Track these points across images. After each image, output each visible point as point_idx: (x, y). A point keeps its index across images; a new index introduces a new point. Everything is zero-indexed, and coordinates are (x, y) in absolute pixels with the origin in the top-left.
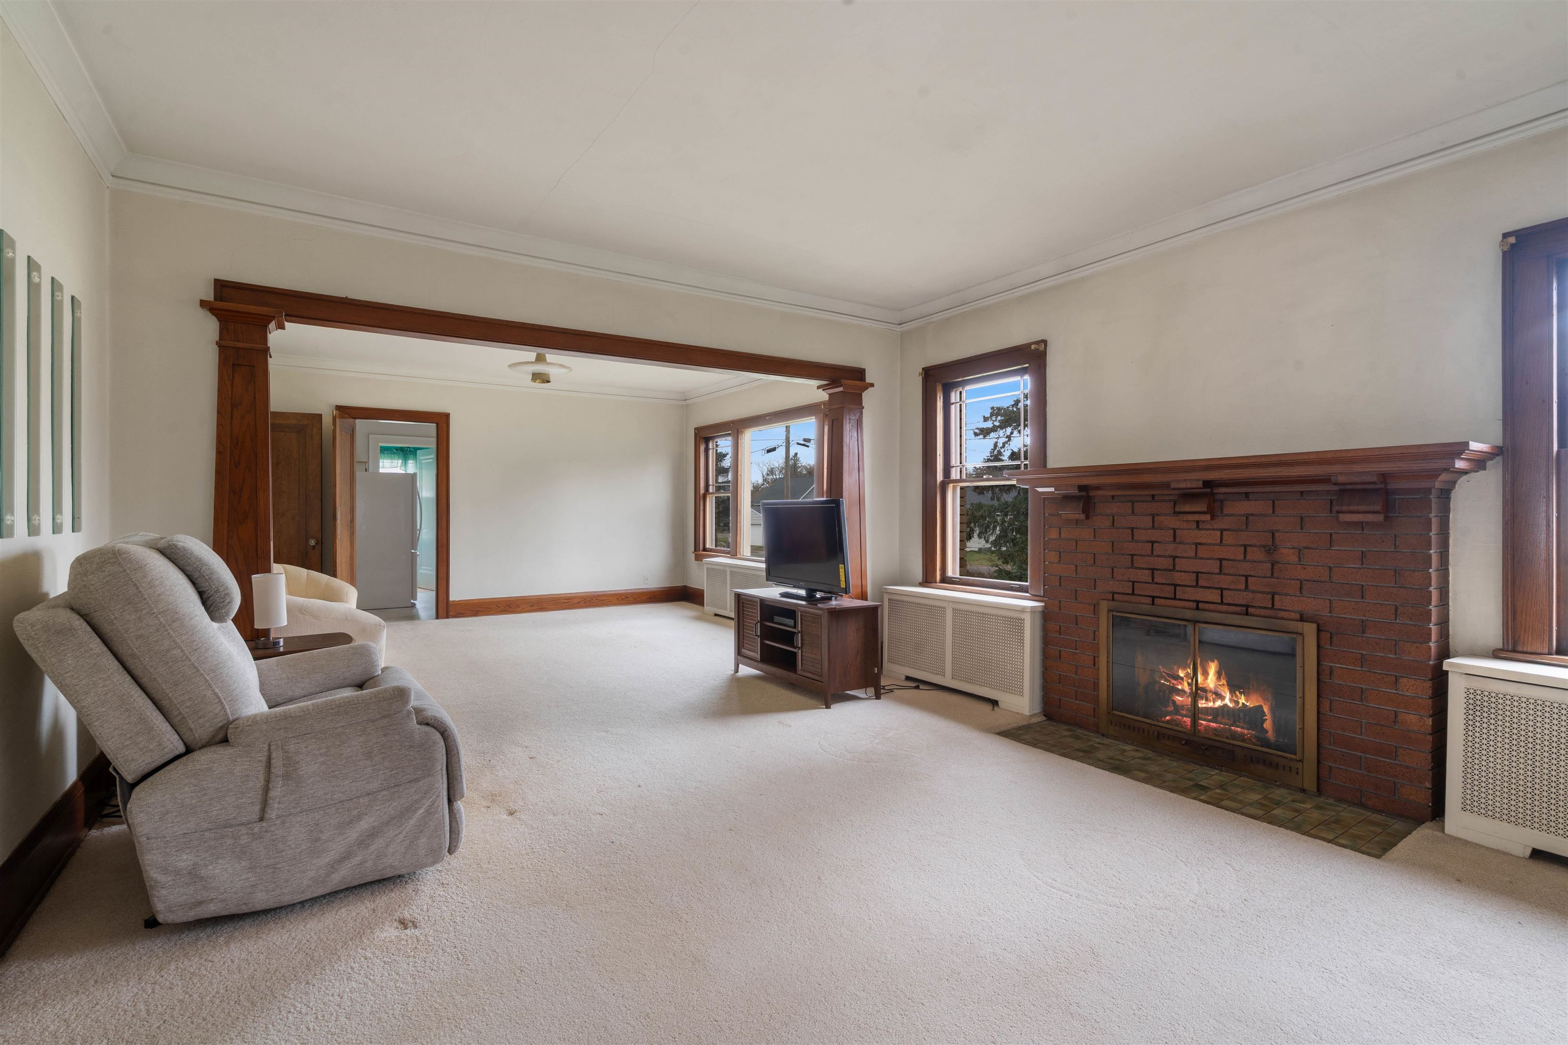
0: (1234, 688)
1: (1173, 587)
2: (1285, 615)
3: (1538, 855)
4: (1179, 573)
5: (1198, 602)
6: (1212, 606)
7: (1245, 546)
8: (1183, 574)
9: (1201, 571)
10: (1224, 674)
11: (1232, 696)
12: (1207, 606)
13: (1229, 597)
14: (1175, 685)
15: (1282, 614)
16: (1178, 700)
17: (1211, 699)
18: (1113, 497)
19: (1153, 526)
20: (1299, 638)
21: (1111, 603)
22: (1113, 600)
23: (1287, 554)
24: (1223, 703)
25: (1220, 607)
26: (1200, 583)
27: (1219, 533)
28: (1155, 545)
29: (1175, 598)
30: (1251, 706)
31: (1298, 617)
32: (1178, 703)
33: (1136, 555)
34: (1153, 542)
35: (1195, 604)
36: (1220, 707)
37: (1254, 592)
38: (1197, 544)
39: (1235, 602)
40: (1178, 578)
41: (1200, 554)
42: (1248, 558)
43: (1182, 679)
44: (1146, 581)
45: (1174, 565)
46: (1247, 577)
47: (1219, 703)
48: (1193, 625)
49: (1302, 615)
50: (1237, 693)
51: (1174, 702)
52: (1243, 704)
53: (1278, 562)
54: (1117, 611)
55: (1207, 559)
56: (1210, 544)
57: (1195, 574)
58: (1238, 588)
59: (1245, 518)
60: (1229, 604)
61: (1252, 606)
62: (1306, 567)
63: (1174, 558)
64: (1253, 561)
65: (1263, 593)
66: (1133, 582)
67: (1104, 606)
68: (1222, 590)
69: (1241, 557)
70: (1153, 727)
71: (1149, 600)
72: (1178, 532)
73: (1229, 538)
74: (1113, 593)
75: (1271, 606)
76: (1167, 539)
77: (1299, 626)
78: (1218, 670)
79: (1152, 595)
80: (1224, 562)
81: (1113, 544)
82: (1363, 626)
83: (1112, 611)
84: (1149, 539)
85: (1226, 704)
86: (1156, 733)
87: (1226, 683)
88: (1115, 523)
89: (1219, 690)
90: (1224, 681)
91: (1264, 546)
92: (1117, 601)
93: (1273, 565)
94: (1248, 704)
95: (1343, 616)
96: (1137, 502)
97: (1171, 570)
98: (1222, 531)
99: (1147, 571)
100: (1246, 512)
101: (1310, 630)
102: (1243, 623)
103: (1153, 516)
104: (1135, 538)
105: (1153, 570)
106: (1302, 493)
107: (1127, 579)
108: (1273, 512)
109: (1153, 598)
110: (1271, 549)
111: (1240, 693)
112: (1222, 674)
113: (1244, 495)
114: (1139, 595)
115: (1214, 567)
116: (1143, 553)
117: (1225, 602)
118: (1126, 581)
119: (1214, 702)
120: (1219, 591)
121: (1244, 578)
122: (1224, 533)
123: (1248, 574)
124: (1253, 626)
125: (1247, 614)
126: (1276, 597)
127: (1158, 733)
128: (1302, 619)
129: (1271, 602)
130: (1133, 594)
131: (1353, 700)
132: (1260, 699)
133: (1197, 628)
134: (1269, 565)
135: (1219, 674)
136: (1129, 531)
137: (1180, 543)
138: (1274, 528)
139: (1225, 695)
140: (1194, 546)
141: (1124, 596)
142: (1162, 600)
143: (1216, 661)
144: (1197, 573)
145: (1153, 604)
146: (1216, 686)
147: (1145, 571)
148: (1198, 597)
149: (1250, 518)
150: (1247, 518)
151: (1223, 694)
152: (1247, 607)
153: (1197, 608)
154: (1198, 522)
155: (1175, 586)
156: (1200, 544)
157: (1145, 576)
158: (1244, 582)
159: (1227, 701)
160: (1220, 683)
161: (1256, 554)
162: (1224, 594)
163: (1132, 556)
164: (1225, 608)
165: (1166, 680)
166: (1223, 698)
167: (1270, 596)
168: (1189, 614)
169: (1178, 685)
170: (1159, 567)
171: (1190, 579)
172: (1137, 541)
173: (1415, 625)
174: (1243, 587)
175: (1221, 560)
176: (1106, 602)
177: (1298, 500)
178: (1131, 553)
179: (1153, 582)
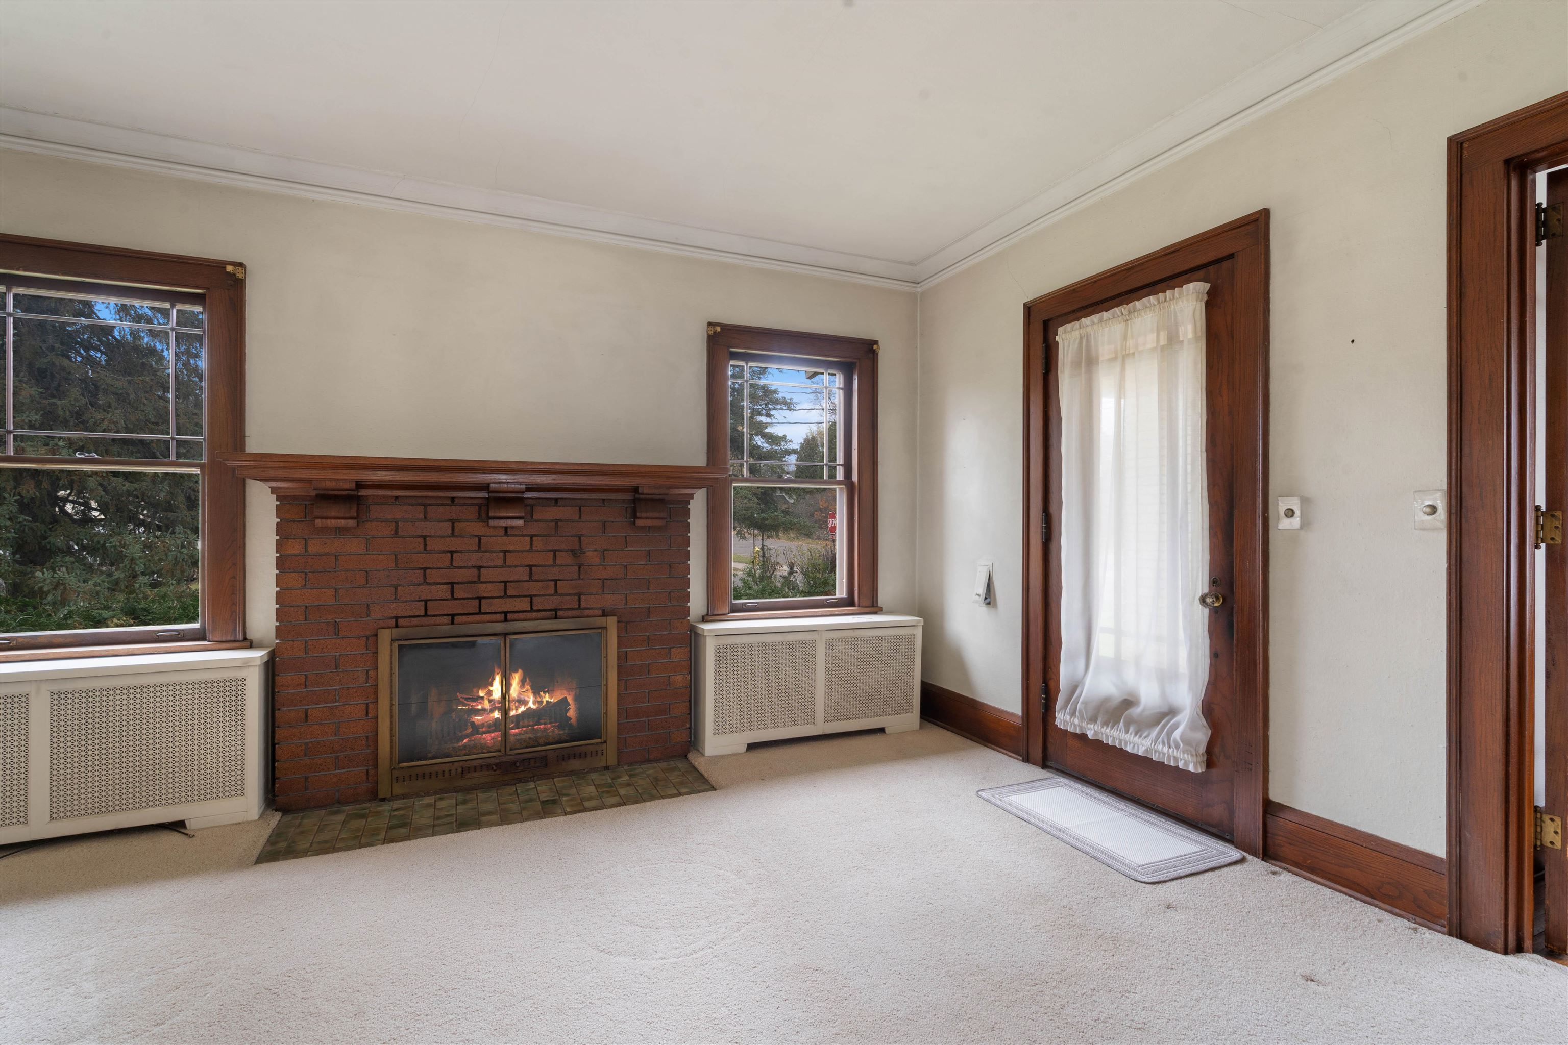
0: (536, 690)
1: (477, 600)
2: (590, 612)
3: (752, 747)
4: (484, 585)
5: (506, 613)
6: (521, 616)
7: (555, 551)
8: (489, 584)
9: (509, 580)
10: (528, 680)
11: (536, 698)
12: (516, 616)
13: (539, 603)
14: (475, 706)
15: (587, 612)
16: (478, 720)
17: (514, 707)
18: (397, 498)
19: (453, 533)
20: (604, 632)
21: (395, 630)
22: (397, 626)
23: (591, 557)
24: (526, 707)
25: (529, 615)
26: (509, 593)
27: (528, 539)
28: (455, 555)
29: (480, 613)
30: (556, 701)
31: (600, 612)
32: (477, 723)
33: (429, 568)
34: (452, 552)
35: (503, 615)
36: (523, 713)
37: (562, 595)
38: (505, 552)
39: (544, 608)
40: (484, 590)
41: (508, 562)
42: (557, 562)
43: (482, 698)
44: (444, 597)
45: (479, 576)
46: (556, 581)
47: (522, 709)
48: (503, 639)
49: (603, 611)
50: (542, 694)
51: (473, 723)
52: (547, 701)
53: (583, 565)
54: (404, 640)
55: (516, 566)
56: (519, 551)
57: (503, 584)
58: (547, 593)
59: (554, 523)
60: (539, 611)
61: (560, 609)
62: (607, 567)
63: (479, 568)
64: (561, 566)
65: (570, 595)
66: (426, 601)
67: (385, 636)
68: (531, 597)
69: (551, 562)
70: (455, 764)
71: (447, 620)
72: (484, 540)
73: (538, 543)
74: (397, 618)
75: (577, 607)
76: (470, 548)
77: (601, 621)
78: (521, 678)
79: (452, 613)
80: (533, 568)
81: (396, 557)
82: (649, 611)
83: (397, 640)
84: (447, 549)
85: (530, 708)
86: (460, 770)
87: (530, 688)
88: (400, 531)
89: (522, 697)
90: (528, 687)
91: (572, 550)
92: (403, 627)
93: (580, 568)
94: (552, 700)
95: (634, 606)
96: (430, 505)
97: (474, 582)
98: (532, 537)
99: (445, 586)
100: (555, 518)
101: (612, 623)
102: (555, 627)
103: (453, 522)
104: (429, 548)
105: (452, 584)
106: (604, 500)
107: (417, 598)
108: (580, 518)
109: (453, 616)
110: (576, 553)
111: (545, 692)
112: (526, 681)
113: (553, 501)
114: (434, 616)
115: (523, 574)
116: (439, 566)
117: (534, 609)
118: (416, 601)
119: (517, 710)
120: (529, 599)
121: (553, 583)
122: (534, 538)
123: (557, 578)
124: (565, 628)
125: (556, 618)
126: (583, 597)
127: (463, 768)
128: (604, 614)
129: (578, 603)
130: (426, 615)
131: (641, 675)
132: (565, 692)
133: (508, 641)
134: (577, 568)
135: (522, 683)
136: (421, 540)
137: (486, 552)
138: (581, 533)
139: (528, 699)
140: (502, 554)
141: (413, 619)
142: (465, 617)
143: (520, 671)
144: (505, 582)
145: (453, 623)
146: (520, 694)
147: (442, 586)
148: (506, 608)
149: (559, 523)
150: (557, 523)
151: (527, 699)
152: (556, 610)
153: (506, 620)
154: (506, 528)
155: (480, 599)
156: (509, 551)
157: (443, 591)
158: (553, 586)
159: (531, 705)
160: (524, 690)
161: (564, 558)
162: (534, 601)
163: (425, 569)
164: (534, 615)
165: (464, 705)
166: (525, 703)
167: (577, 597)
168: (500, 627)
169: (478, 705)
170: (460, 580)
171: (497, 590)
172: (430, 552)
173: (680, 606)
174: (553, 592)
175: (530, 567)
176: (389, 631)
177: (600, 506)
178: (424, 566)
179: (453, 598)
